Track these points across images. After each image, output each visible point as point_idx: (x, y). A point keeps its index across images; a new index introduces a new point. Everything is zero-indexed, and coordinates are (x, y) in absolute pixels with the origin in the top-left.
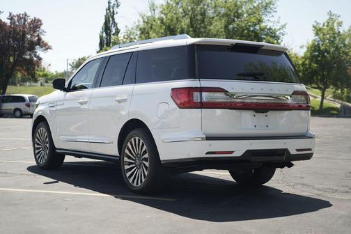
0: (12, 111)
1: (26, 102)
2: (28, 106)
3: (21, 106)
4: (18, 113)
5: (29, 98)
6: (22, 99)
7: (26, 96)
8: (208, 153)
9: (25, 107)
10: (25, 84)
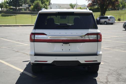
0: (104, 22)
1: (108, 19)
2: (109, 20)
3: (107, 20)
4: (105, 23)
5: (110, 17)
6: (107, 18)
7: (109, 16)
8: (35, 61)
9: (108, 20)
10: (123, 9)
